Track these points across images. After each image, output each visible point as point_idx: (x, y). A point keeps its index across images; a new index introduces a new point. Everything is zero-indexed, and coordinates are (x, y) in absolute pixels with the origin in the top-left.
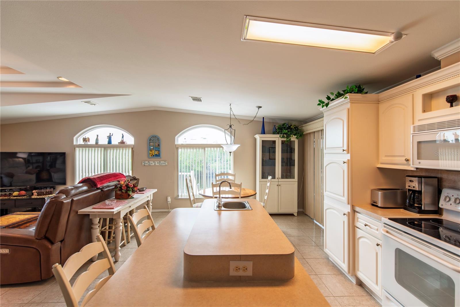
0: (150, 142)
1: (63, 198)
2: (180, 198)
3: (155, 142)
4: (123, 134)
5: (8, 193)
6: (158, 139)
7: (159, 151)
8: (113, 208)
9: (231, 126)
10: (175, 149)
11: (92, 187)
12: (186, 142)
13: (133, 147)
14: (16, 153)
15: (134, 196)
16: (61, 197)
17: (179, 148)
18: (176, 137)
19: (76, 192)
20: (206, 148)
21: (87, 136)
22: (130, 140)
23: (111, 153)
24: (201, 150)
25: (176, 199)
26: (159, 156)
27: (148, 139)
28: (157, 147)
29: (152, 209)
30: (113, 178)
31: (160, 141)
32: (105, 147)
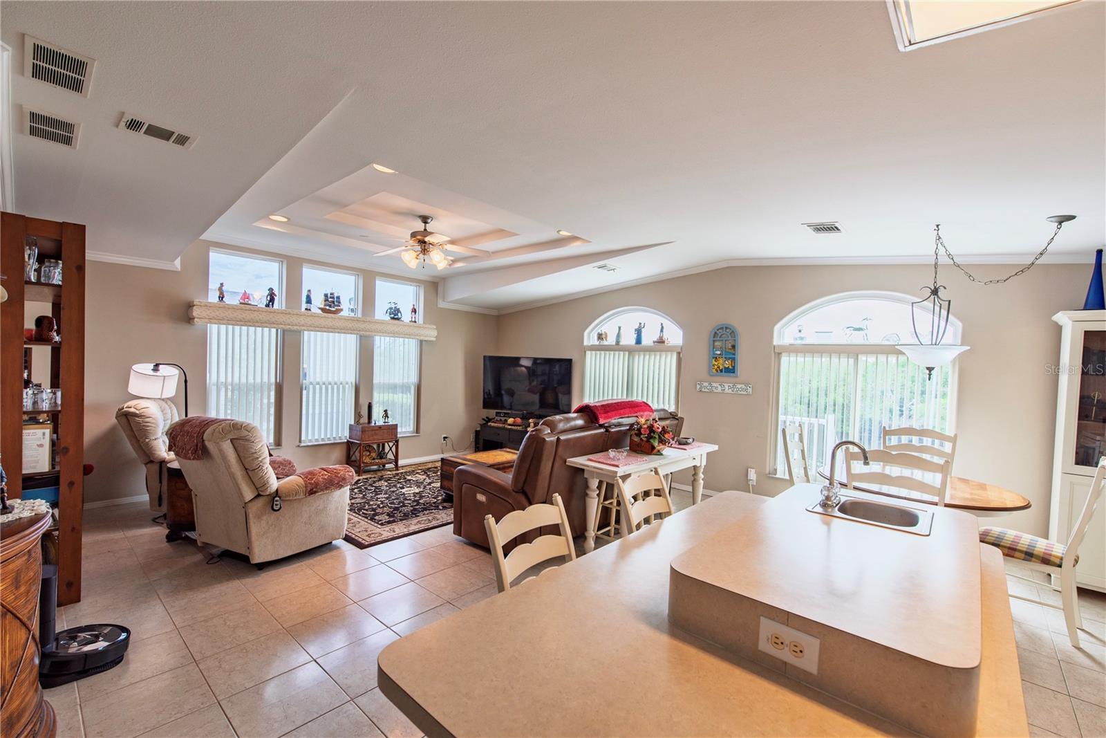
0: (714, 341)
1: (546, 432)
2: (780, 477)
3: (726, 340)
4: (662, 324)
5: (503, 419)
6: (733, 333)
7: (733, 360)
8: (617, 466)
9: (935, 292)
10: (773, 355)
11: (592, 422)
12: (802, 338)
13: (679, 350)
14: (518, 359)
15: (664, 452)
16: (544, 431)
17: (783, 354)
18: (777, 328)
19: (566, 427)
20: (860, 356)
21: (603, 329)
22: (675, 336)
23: (640, 361)
24: (844, 360)
25: (769, 477)
26: (734, 372)
27: (711, 332)
28: (730, 351)
29: (703, 488)
30: (627, 410)
31: (736, 339)
32: (630, 351)
